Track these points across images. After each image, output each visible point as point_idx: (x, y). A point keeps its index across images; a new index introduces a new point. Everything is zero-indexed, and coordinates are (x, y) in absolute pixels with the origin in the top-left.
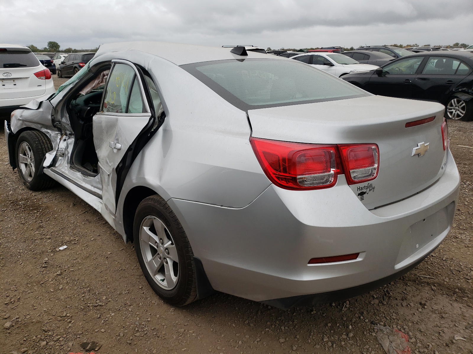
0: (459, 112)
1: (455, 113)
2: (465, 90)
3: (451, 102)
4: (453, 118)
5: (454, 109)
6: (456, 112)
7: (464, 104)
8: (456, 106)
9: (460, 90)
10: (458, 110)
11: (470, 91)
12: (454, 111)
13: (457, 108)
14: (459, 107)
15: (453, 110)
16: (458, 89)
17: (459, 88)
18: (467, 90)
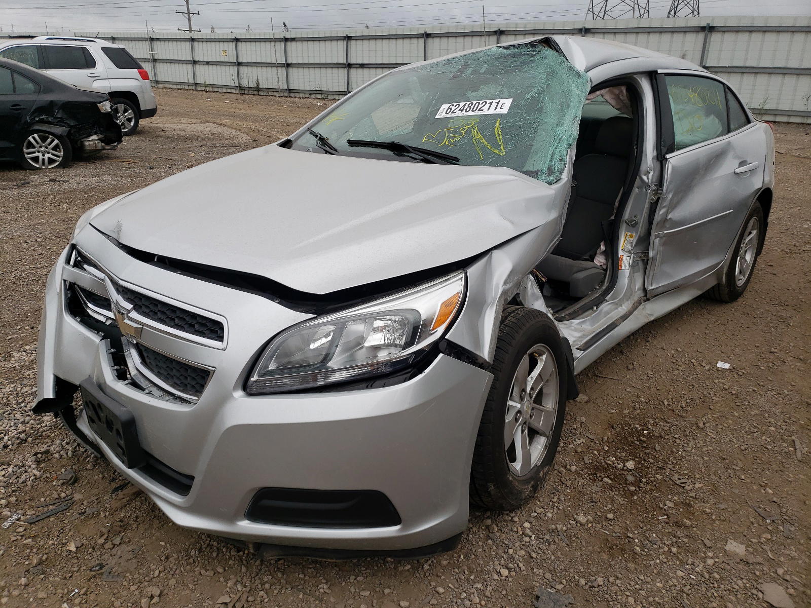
0: (50, 155)
1: (43, 159)
2: (43, 118)
3: (27, 141)
4: (44, 167)
5: (39, 152)
6: (44, 155)
7: (56, 141)
8: (41, 147)
9: (37, 119)
10: (48, 153)
11: (50, 120)
12: (40, 155)
13: (43, 149)
14: (47, 148)
15: (37, 154)
16: (34, 118)
17: (36, 117)
18: (45, 119)
